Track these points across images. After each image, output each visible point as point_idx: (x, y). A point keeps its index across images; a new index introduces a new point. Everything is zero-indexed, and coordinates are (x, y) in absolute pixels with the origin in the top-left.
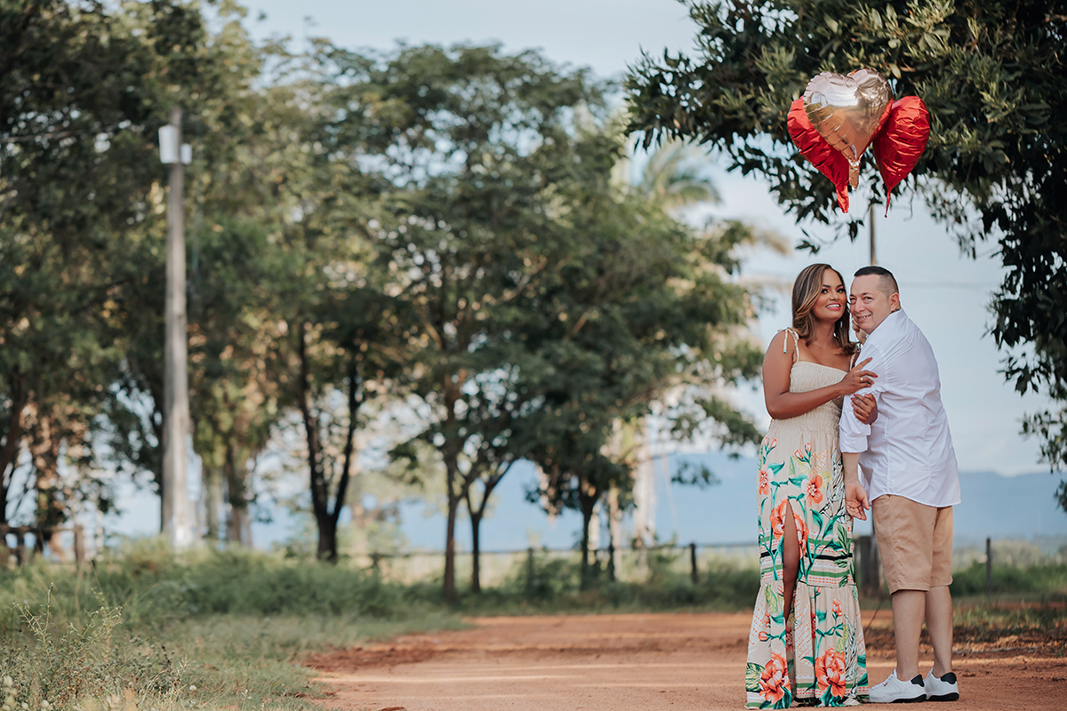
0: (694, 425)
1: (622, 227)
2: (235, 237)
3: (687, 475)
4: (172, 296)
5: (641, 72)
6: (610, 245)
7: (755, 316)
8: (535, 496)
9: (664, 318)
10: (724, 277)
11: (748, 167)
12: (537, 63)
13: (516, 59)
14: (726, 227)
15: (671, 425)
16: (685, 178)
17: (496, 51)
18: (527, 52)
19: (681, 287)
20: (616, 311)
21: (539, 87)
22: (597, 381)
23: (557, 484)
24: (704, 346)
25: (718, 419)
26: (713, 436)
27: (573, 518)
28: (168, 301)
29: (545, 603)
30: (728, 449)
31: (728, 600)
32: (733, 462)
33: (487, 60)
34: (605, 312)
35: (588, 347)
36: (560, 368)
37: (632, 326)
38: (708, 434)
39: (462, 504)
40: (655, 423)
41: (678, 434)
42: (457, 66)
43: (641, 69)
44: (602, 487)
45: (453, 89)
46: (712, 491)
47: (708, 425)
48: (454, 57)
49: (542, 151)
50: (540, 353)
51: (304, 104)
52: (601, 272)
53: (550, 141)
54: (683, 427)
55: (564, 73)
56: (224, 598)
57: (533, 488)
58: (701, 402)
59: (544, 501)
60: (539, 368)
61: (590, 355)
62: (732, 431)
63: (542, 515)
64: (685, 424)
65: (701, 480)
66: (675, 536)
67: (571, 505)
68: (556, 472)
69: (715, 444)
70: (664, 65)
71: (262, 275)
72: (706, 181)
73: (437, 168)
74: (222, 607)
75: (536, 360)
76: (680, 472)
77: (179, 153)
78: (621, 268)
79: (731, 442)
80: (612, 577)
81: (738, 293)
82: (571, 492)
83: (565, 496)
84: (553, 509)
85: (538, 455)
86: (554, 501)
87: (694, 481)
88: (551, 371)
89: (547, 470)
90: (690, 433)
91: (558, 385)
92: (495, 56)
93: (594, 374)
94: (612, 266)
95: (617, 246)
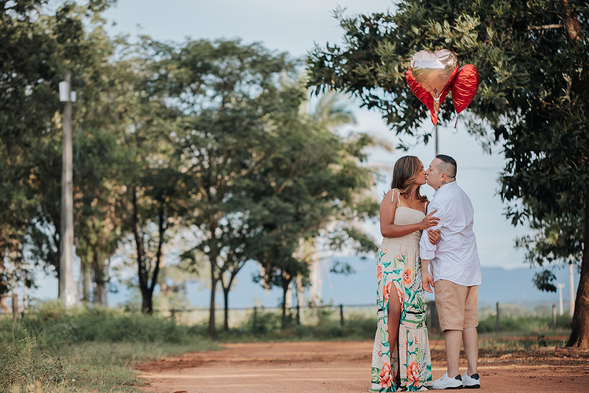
0: (342, 241)
1: (304, 137)
2: (99, 141)
3: (338, 268)
4: (65, 172)
5: (314, 55)
6: (298, 146)
7: (375, 184)
8: (257, 279)
9: (326, 185)
10: (359, 164)
11: (371, 105)
12: (260, 49)
13: (249, 47)
14: (359, 137)
15: (330, 241)
16: (338, 111)
17: (238, 43)
18: (255, 44)
19: (336, 169)
20: (301, 181)
21: (261, 62)
22: (291, 218)
23: (270, 273)
24: (347, 200)
25: (355, 238)
26: (353, 248)
27: (278, 291)
28: (63, 175)
29: (263, 336)
30: (361, 254)
31: (360, 334)
32: (362, 262)
33: (234, 48)
34: (295, 182)
35: (286, 200)
36: (271, 211)
37: (309, 189)
38: (350, 246)
39: (219, 284)
40: (321, 240)
41: (334, 246)
42: (218, 51)
43: (315, 53)
44: (293, 275)
45: (216, 63)
46: (352, 277)
47: (349, 241)
48: (216, 46)
49: (263, 96)
50: (261, 203)
51: (136, 70)
52: (293, 160)
53: (267, 91)
54: (336, 243)
55: (274, 55)
56: (92, 333)
57: (256, 275)
58: (346, 230)
59: (262, 282)
60: (260, 211)
61: (287, 205)
62: (362, 245)
63: (261, 289)
64: (338, 241)
65: (346, 271)
66: (332, 301)
67: (277, 284)
68: (269, 266)
69: (353, 252)
70: (326, 51)
71: (114, 161)
72: (349, 113)
73: (207, 105)
74: (91, 338)
75: (259, 207)
76: (334, 267)
77: (70, 96)
78: (304, 158)
79: (362, 251)
80: (298, 322)
81: (366, 172)
82: (277, 277)
83: (274, 279)
84: (267, 286)
85: (259, 258)
86: (268, 282)
87: (342, 272)
88: (266, 213)
89: (264, 265)
90: (340, 246)
91: (270, 220)
92: (238, 46)
93: (289, 214)
94: (299, 157)
95: (302, 147)
